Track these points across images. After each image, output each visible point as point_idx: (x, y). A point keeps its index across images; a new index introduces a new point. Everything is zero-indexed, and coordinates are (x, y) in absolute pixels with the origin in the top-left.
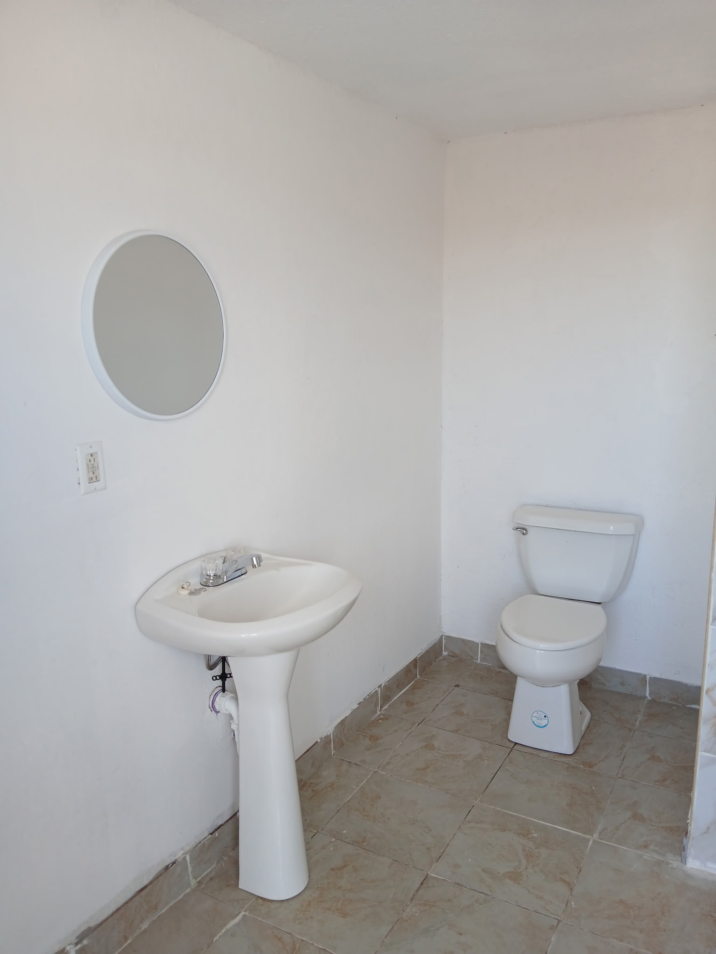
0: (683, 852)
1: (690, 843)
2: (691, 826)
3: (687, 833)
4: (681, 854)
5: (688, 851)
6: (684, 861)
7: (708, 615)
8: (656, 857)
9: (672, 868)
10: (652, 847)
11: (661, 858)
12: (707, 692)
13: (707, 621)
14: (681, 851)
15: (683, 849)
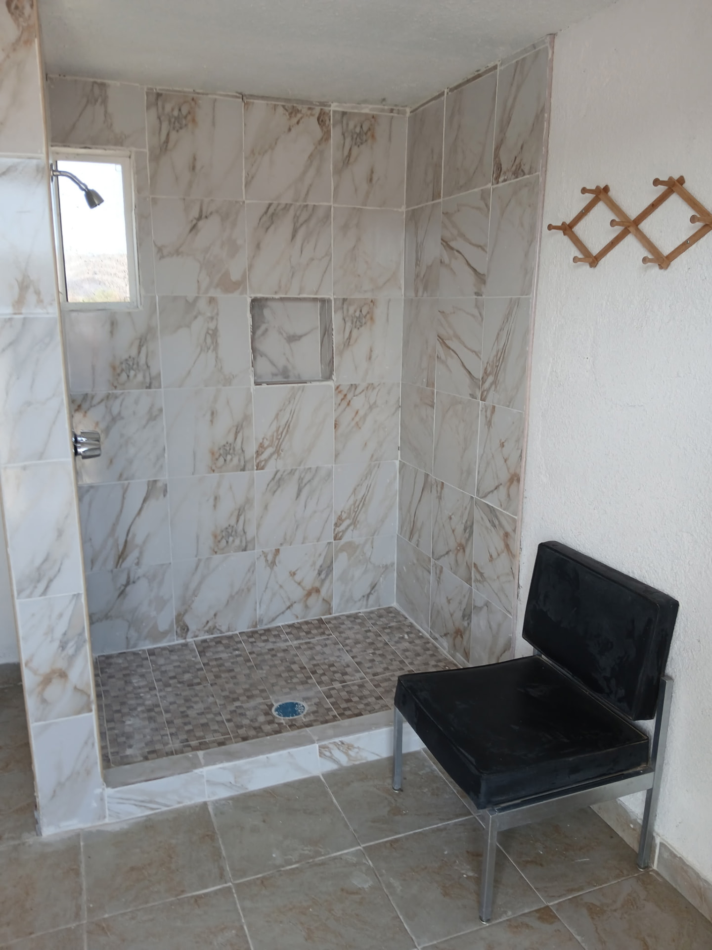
0: (37, 826)
1: (41, 813)
2: (38, 797)
3: (36, 806)
4: (35, 828)
5: (41, 822)
6: (39, 833)
7: (12, 590)
8: (12, 843)
9: (30, 846)
10: (6, 836)
11: (16, 842)
12: (26, 665)
13: (13, 596)
14: (34, 825)
15: (36, 822)
